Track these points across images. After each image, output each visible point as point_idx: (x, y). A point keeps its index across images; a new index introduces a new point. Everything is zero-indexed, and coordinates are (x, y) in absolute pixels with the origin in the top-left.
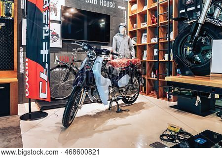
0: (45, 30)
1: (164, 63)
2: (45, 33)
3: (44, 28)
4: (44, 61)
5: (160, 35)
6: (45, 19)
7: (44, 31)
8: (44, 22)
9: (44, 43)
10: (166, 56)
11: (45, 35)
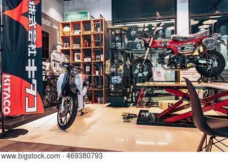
0: (31, 48)
1: (97, 77)
2: (31, 50)
3: (29, 46)
4: (30, 77)
5: (93, 57)
6: (30, 37)
7: (29, 49)
8: (29, 40)
9: (29, 60)
10: (97, 72)
11: (30, 52)
